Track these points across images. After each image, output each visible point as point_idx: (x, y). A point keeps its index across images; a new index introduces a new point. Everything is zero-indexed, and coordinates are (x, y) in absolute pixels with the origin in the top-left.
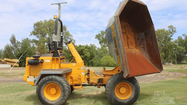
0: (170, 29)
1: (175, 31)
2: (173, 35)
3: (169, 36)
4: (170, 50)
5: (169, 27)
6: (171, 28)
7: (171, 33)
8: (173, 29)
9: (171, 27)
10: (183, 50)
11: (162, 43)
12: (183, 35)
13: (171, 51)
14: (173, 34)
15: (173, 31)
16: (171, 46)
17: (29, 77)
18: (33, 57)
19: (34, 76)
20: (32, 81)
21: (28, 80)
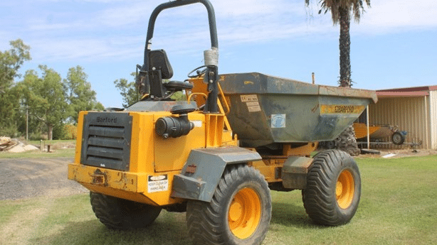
0: (16, 49)
1: (28, 57)
2: (21, 65)
3: (12, 66)
4: (12, 104)
5: (12, 43)
6: (16, 47)
7: (18, 59)
8: (22, 50)
9: (17, 44)
10: (45, 105)
12: (40, 67)
13: (14, 106)
14: (21, 63)
15: (22, 55)
16: (15, 94)
17: (151, 178)
18: (174, 112)
19: (166, 173)
20: (160, 190)
21: (149, 187)
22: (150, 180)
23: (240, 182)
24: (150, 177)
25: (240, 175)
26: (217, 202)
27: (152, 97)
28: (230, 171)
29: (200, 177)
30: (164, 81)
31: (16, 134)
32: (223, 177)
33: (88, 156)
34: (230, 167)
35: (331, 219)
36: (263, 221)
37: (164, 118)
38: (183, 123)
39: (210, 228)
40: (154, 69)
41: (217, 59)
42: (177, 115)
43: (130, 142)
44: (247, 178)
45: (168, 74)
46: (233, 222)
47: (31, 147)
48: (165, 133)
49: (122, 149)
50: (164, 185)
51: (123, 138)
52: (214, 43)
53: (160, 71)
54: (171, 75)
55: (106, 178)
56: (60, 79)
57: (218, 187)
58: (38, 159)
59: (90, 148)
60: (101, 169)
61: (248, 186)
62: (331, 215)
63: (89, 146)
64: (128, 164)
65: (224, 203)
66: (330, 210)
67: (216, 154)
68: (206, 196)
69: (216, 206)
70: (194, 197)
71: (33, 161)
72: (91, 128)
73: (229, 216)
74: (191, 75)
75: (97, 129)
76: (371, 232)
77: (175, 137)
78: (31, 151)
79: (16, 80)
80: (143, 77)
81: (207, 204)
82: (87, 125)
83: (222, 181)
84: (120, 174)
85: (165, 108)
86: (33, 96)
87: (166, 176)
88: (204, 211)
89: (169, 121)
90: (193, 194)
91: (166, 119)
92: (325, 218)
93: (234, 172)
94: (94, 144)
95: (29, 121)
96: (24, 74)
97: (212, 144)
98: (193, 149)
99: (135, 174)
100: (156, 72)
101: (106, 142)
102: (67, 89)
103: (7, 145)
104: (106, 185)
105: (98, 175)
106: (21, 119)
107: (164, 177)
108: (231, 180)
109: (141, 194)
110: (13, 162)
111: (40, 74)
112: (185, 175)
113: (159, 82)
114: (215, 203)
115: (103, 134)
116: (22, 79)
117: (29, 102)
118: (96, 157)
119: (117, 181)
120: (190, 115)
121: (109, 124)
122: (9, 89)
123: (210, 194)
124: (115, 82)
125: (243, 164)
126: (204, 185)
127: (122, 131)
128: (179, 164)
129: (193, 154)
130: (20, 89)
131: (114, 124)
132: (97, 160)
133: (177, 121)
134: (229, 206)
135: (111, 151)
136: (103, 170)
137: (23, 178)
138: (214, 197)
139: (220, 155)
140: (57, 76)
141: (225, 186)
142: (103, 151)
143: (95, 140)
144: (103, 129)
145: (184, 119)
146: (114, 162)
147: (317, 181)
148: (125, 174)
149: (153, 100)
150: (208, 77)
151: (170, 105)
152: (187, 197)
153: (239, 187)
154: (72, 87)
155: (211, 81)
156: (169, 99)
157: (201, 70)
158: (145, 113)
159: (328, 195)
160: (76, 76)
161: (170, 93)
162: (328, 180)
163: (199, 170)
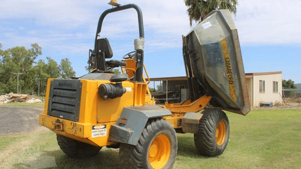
0: (34, 48)
1: (40, 53)
3: (32, 57)
4: (31, 77)
5: (32, 45)
7: (35, 54)
8: (37, 49)
9: (35, 45)
11: (19, 66)
12: (47, 58)
14: (37, 56)
15: (37, 51)
16: (33, 72)
17: (95, 127)
18: (112, 80)
19: (105, 124)
20: (101, 136)
21: (93, 134)
22: (93, 129)
23: (158, 131)
24: (93, 126)
25: (158, 126)
26: (141, 145)
27: (98, 70)
28: (151, 124)
29: (129, 127)
30: (107, 60)
31: (33, 93)
32: (146, 127)
33: (52, 109)
34: (151, 120)
35: (212, 153)
36: (172, 156)
37: (105, 84)
38: (118, 88)
39: (136, 164)
40: (100, 51)
41: (143, 45)
42: (114, 83)
43: (80, 101)
44: (162, 128)
45: (109, 55)
46: (152, 157)
47: (38, 100)
48: (105, 95)
49: (74, 106)
50: (103, 132)
51: (75, 98)
52: (141, 34)
53: (104, 53)
54: (112, 56)
55: (63, 126)
56: (57, 65)
57: (142, 134)
58: (39, 107)
59: (54, 104)
60: (60, 119)
61: (163, 134)
62: (212, 150)
63: (53, 103)
64: (79, 117)
65: (146, 146)
66: (212, 147)
67: (141, 111)
68: (133, 141)
69: (140, 148)
70: (125, 141)
71: (35, 108)
72: (55, 90)
73: (149, 155)
74: (125, 57)
75: (58, 91)
76: (237, 161)
77: (112, 98)
78: (38, 102)
79: (34, 65)
80: (93, 58)
81: (134, 147)
82: (52, 88)
83: (145, 130)
84: (72, 124)
85: (107, 77)
86: (42, 74)
87: (105, 126)
88: (132, 152)
89: (108, 87)
90: (124, 139)
91: (106, 85)
92: (208, 151)
93: (154, 124)
94: (56, 101)
95: (40, 86)
96: (37, 61)
97: (138, 104)
98: (125, 107)
99: (82, 124)
100: (101, 54)
101: (64, 100)
102: (61, 70)
103: (25, 99)
104: (63, 131)
105: (58, 124)
106: (36, 85)
107: (104, 126)
108: (151, 130)
109: (87, 138)
110: (23, 109)
111: (46, 62)
112: (119, 125)
113: (103, 60)
114: (140, 146)
115: (62, 95)
116: (37, 64)
117: (40, 76)
118: (58, 110)
119: (70, 129)
120: (123, 83)
121: (67, 88)
122: (30, 69)
123: (137, 140)
124: (86, 67)
125: (160, 118)
126: (132, 133)
127: (75, 93)
128: (115, 117)
129: (125, 110)
130: (35, 69)
131: (70, 88)
132: (58, 112)
133: (114, 87)
134: (149, 148)
135: (67, 107)
136: (61, 120)
137: (26, 119)
138: (139, 142)
139: (144, 112)
140: (55, 63)
141: (147, 134)
142: (62, 106)
143: (57, 99)
144: (62, 91)
145: (120, 86)
146: (69, 115)
147: (204, 128)
148: (76, 124)
149: (98, 72)
150: (137, 57)
151: (110, 76)
152: (120, 141)
153: (157, 134)
154: (63, 69)
155: (139, 60)
156: (109, 72)
157: (132, 54)
158: (91, 81)
159: (211, 137)
160: (65, 64)
161: (110, 68)
162: (211, 128)
163: (129, 122)
